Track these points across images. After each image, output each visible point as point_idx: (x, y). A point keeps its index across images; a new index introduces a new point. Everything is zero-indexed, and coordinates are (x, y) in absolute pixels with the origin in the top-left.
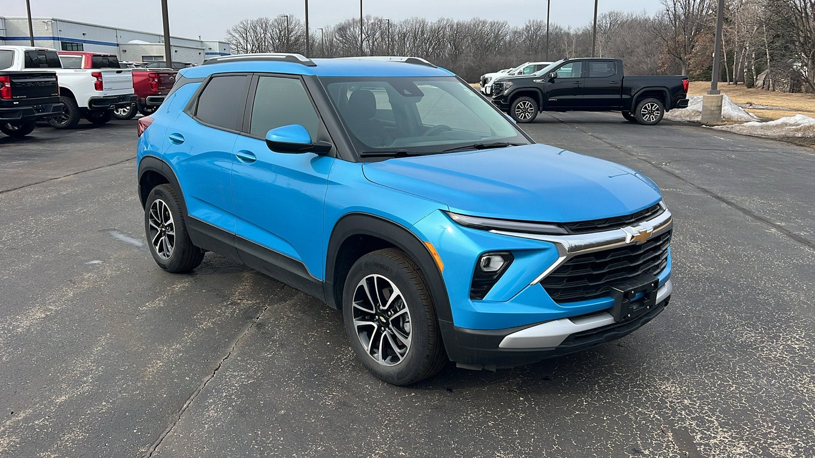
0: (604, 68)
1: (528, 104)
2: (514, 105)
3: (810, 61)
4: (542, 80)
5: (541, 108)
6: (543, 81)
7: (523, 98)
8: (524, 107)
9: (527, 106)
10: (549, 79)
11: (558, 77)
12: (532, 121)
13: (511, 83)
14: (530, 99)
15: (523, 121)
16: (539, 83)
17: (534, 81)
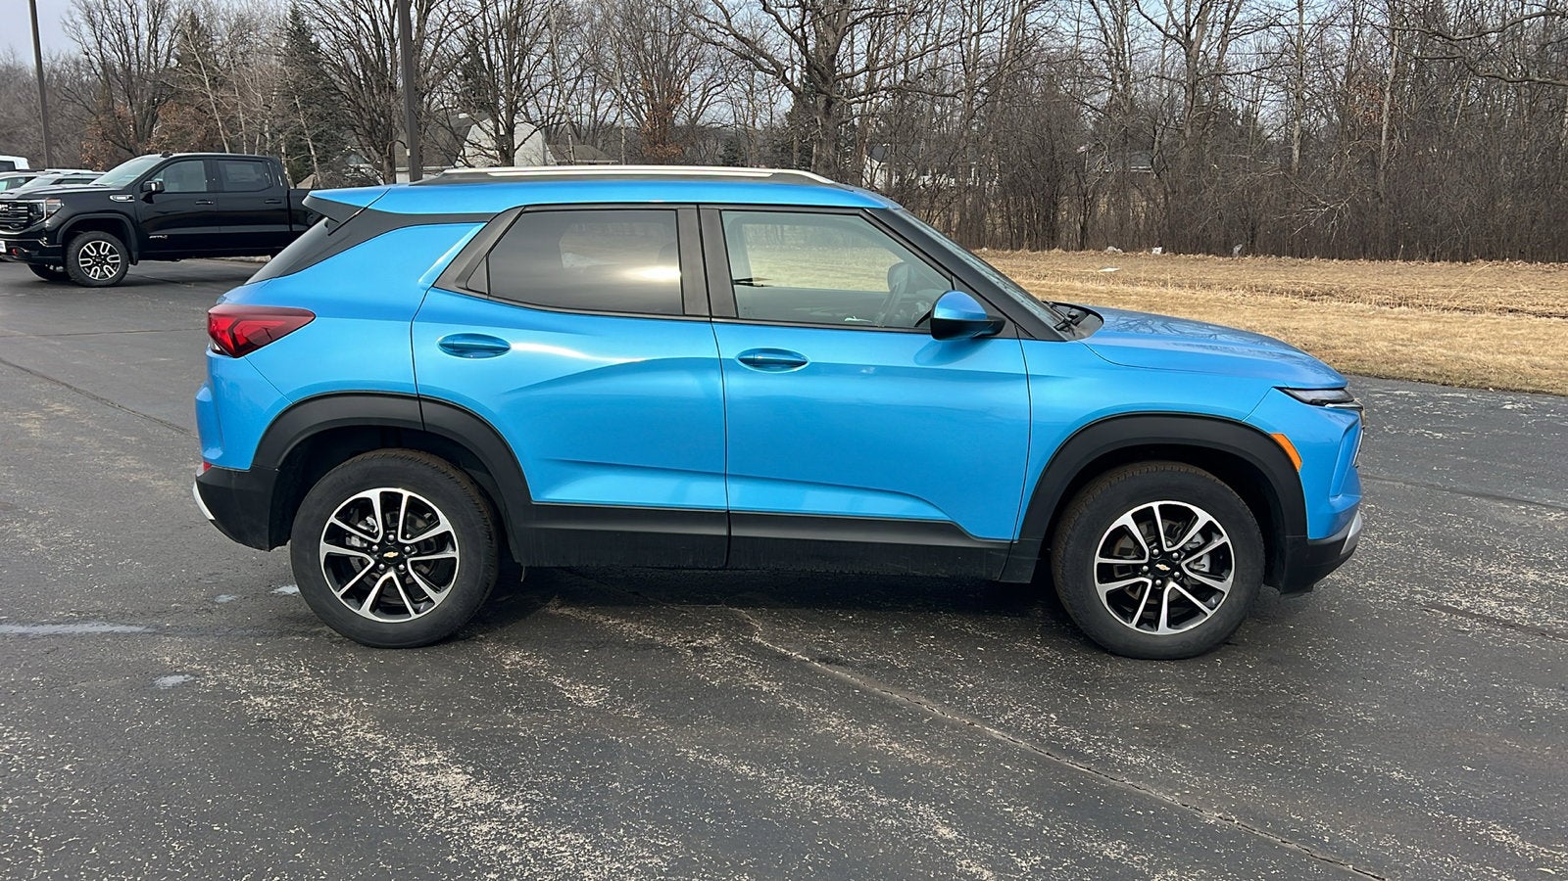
0: (248, 174)
1: (106, 246)
2: (73, 249)
3: (385, 163)
4: (128, 196)
5: (135, 254)
6: (131, 198)
7: (93, 234)
8: (98, 252)
9: (104, 251)
10: (142, 196)
11: (166, 191)
12: (118, 283)
13: (58, 203)
14: (108, 236)
15: (98, 284)
16: (121, 203)
17: (111, 197)
